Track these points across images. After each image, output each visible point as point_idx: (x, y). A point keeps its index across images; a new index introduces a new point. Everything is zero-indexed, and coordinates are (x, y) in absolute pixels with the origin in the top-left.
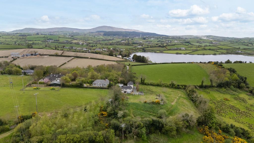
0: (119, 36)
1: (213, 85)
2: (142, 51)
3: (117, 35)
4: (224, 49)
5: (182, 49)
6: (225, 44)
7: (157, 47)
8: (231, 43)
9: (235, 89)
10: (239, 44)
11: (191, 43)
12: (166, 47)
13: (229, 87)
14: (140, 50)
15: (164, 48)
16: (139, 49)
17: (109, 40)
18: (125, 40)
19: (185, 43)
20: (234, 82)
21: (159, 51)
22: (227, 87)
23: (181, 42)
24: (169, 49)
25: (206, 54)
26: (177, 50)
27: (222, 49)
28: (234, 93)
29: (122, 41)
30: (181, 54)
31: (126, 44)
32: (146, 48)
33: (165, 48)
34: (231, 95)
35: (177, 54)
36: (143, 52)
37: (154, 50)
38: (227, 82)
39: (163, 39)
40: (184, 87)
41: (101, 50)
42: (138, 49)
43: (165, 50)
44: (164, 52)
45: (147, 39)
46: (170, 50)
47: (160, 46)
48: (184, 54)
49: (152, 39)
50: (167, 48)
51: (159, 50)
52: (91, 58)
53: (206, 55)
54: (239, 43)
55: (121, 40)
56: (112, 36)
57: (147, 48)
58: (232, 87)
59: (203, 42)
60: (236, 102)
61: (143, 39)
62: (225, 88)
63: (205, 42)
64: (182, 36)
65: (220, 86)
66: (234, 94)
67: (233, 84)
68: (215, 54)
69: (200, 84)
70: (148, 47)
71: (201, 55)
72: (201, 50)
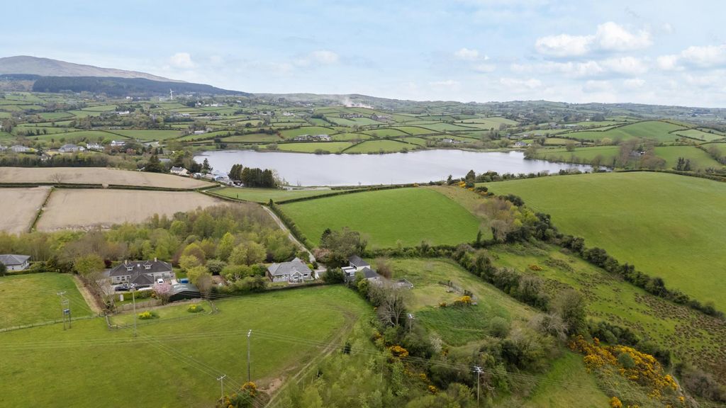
0: (94, 93)
1: (498, 239)
2: (214, 147)
3: (84, 90)
4: (417, 136)
5: (323, 140)
6: (405, 120)
7: (254, 133)
8: (416, 117)
9: (539, 242)
10: (434, 120)
11: (328, 118)
12: (279, 135)
13: (528, 241)
14: (209, 144)
15: (275, 138)
16: (205, 139)
17: (70, 109)
18: (131, 110)
19: (313, 117)
20: (534, 227)
21: (264, 147)
22: (523, 240)
23: (302, 117)
24: (290, 138)
25: (386, 150)
26: (312, 141)
27: (411, 135)
28: (541, 251)
29: (121, 113)
30: (328, 153)
31: (147, 123)
32: (224, 137)
33: (276, 135)
34: (538, 256)
35: (319, 153)
36: (218, 149)
37: (251, 143)
38: (523, 229)
39: (246, 104)
40: (446, 251)
41: (82, 149)
42: (201, 140)
43: (279, 143)
44: (280, 146)
45: (200, 106)
46: (292, 141)
47: (262, 132)
48: (337, 153)
49: (214, 105)
50: (282, 138)
51: (264, 143)
52: (112, 187)
53: (388, 153)
54: (434, 118)
55: (117, 110)
56: (69, 93)
57: (227, 136)
58: (533, 238)
59: (354, 114)
60: (554, 271)
61: (189, 105)
62: (521, 242)
63: (361, 117)
64: (290, 95)
65: (511, 238)
66: (542, 255)
67: (533, 232)
68: (405, 151)
69: (474, 239)
70: (229, 135)
71: (375, 153)
72: (368, 140)
